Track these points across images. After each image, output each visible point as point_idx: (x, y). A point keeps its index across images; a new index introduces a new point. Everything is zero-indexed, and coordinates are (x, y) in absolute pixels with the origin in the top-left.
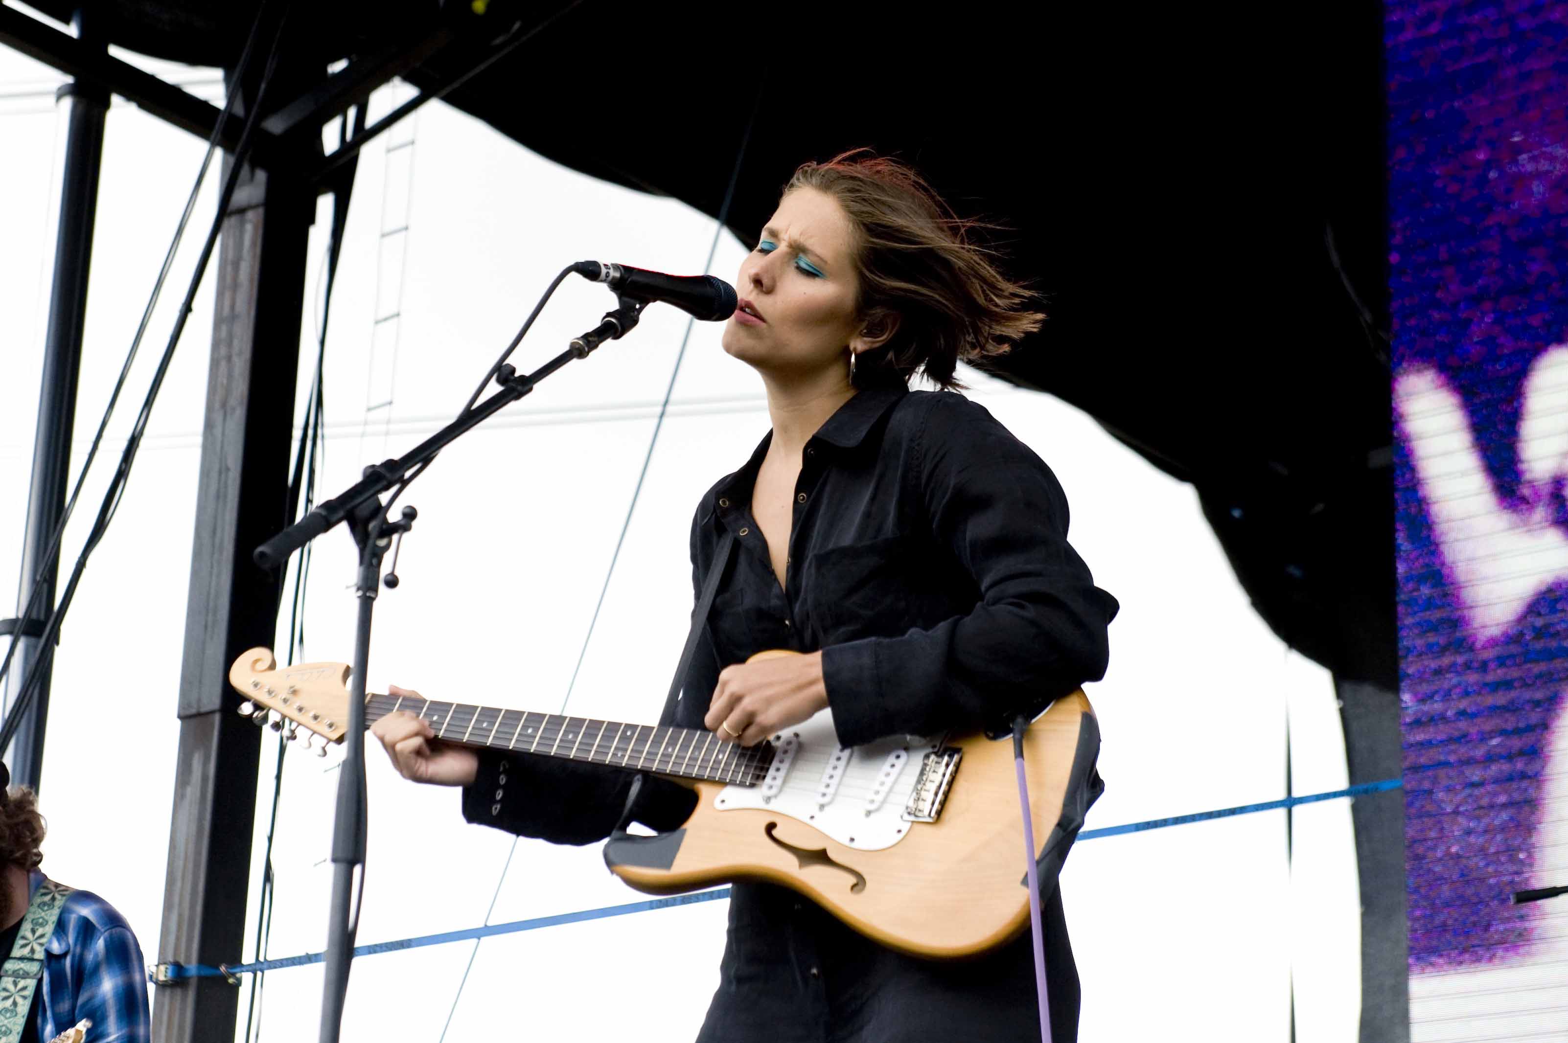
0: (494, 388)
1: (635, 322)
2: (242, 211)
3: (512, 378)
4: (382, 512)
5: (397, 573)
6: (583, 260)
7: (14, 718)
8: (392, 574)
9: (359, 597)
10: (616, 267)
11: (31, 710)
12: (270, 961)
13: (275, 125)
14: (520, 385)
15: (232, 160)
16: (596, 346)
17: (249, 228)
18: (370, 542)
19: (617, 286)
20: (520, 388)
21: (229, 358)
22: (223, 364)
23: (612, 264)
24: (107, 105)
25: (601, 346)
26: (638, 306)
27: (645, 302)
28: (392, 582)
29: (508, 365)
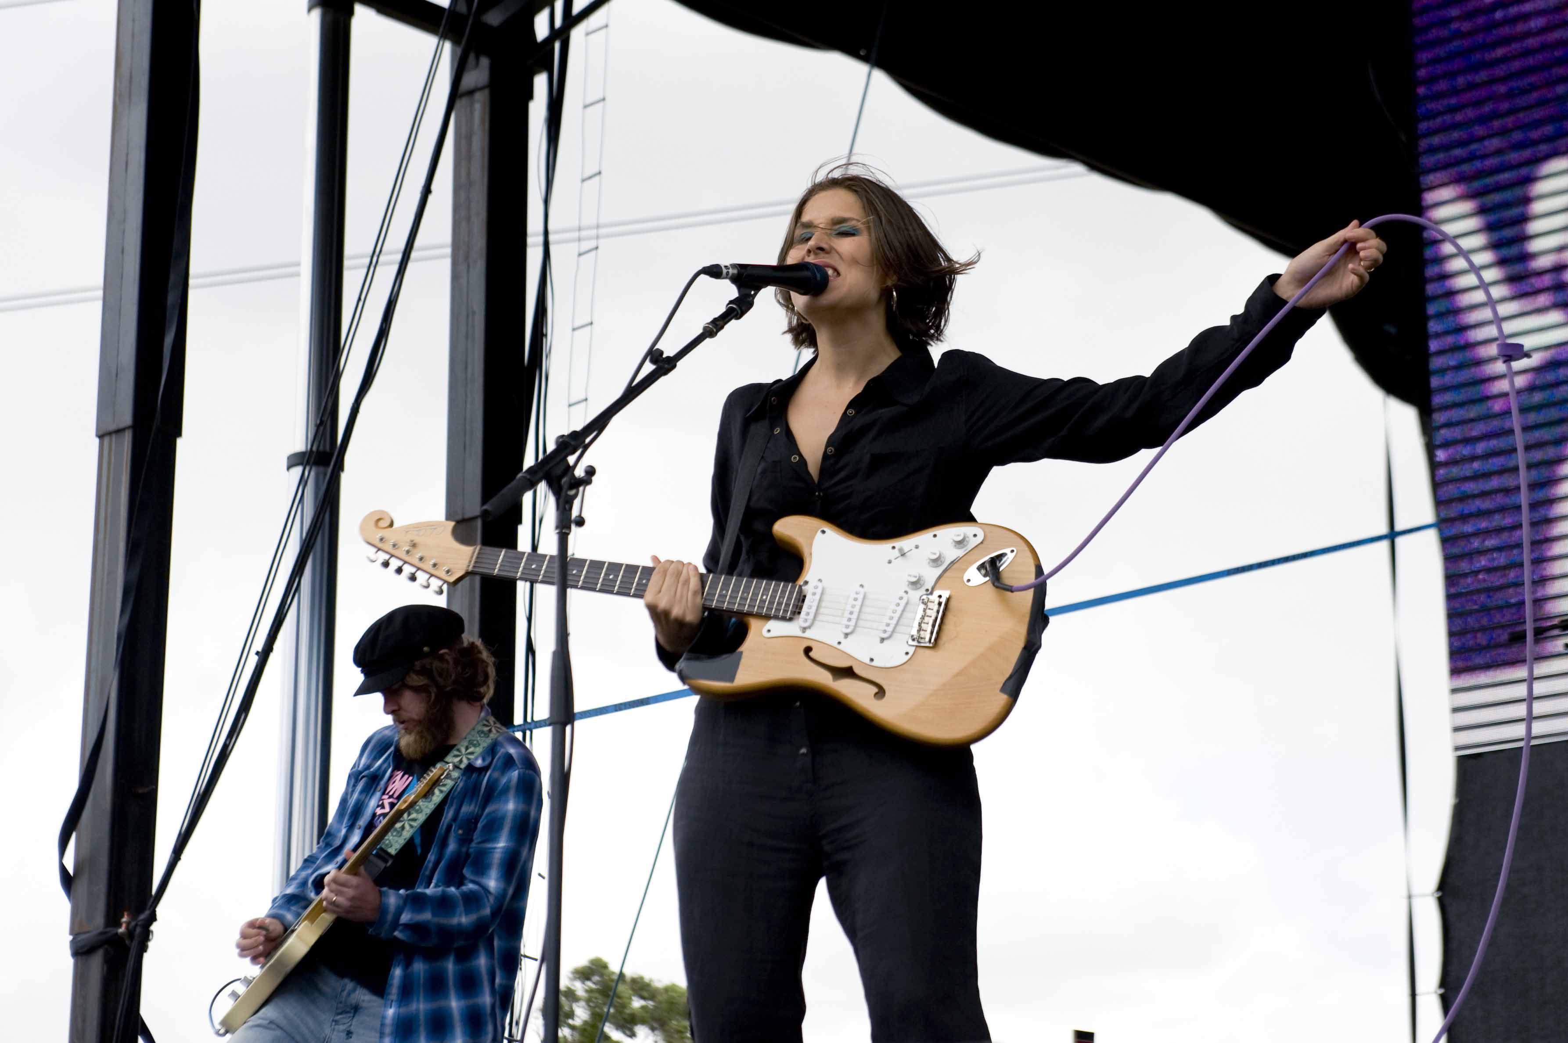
0: (649, 367)
1: (751, 305)
2: (471, 93)
3: (661, 359)
4: (571, 470)
5: (583, 515)
6: (708, 265)
7: (310, 539)
8: (580, 516)
9: (558, 533)
10: (734, 266)
11: (324, 530)
12: (537, 722)
13: (494, 18)
14: (667, 364)
15: (459, 51)
16: (722, 328)
17: (478, 107)
18: (563, 494)
19: (735, 280)
20: (666, 366)
21: (468, 219)
22: (464, 224)
23: (731, 265)
24: (351, 13)
25: (726, 327)
26: (753, 293)
27: (758, 289)
28: (580, 522)
29: (658, 349)
